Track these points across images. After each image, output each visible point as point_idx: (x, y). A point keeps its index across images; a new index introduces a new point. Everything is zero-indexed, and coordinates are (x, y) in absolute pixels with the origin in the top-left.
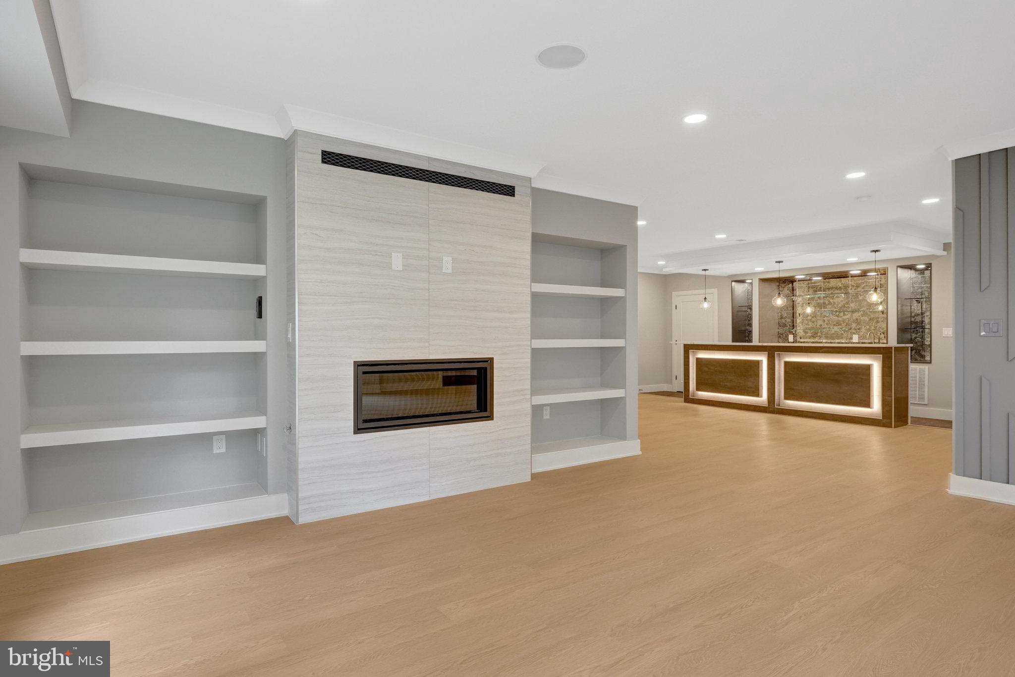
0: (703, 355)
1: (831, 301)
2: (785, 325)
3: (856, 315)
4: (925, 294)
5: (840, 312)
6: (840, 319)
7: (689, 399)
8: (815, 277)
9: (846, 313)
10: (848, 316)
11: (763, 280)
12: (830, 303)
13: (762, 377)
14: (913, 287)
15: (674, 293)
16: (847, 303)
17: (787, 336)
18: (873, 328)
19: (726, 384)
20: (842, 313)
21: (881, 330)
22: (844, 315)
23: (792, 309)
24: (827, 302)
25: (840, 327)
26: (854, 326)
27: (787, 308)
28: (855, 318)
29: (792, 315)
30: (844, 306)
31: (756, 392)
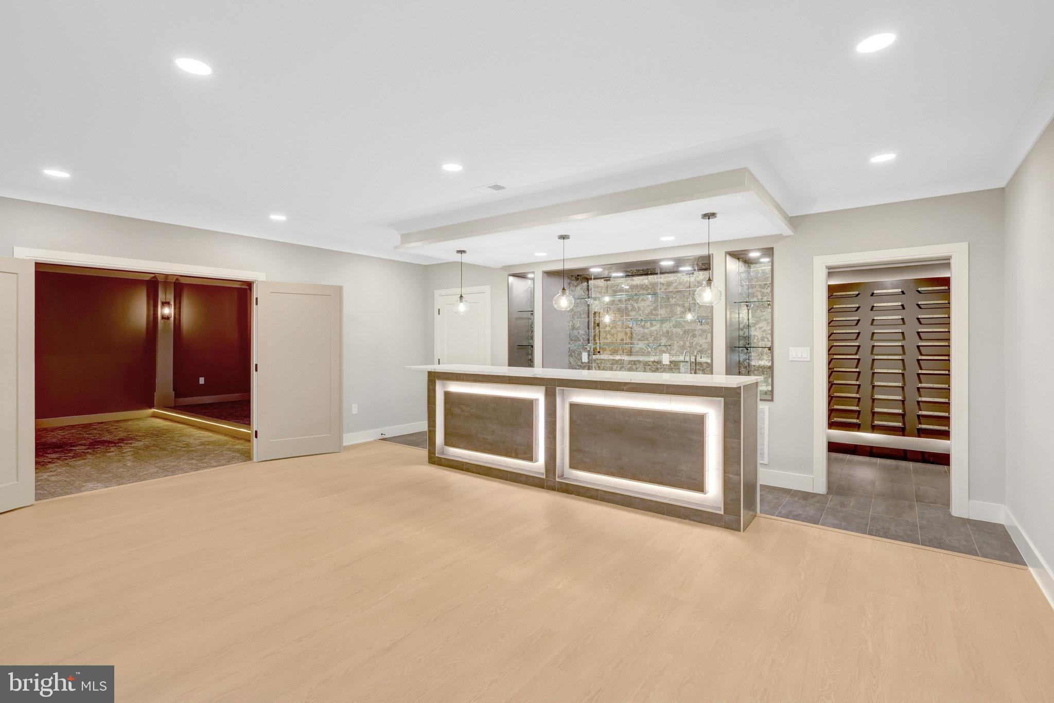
0: (456, 388)
1: (636, 305)
2: (578, 339)
3: (666, 326)
4: (757, 296)
5: (646, 321)
6: (646, 331)
7: (435, 460)
8: (615, 272)
9: (654, 323)
10: (656, 328)
11: (549, 274)
12: (633, 309)
13: (537, 428)
14: (742, 286)
15: (437, 293)
16: (655, 309)
17: (580, 354)
18: (688, 344)
19: (485, 436)
20: (649, 323)
21: (698, 347)
22: (652, 325)
23: (586, 316)
24: (630, 307)
25: (647, 342)
26: (664, 341)
27: (580, 314)
28: (665, 330)
29: (586, 325)
30: (651, 313)
31: (527, 454)
